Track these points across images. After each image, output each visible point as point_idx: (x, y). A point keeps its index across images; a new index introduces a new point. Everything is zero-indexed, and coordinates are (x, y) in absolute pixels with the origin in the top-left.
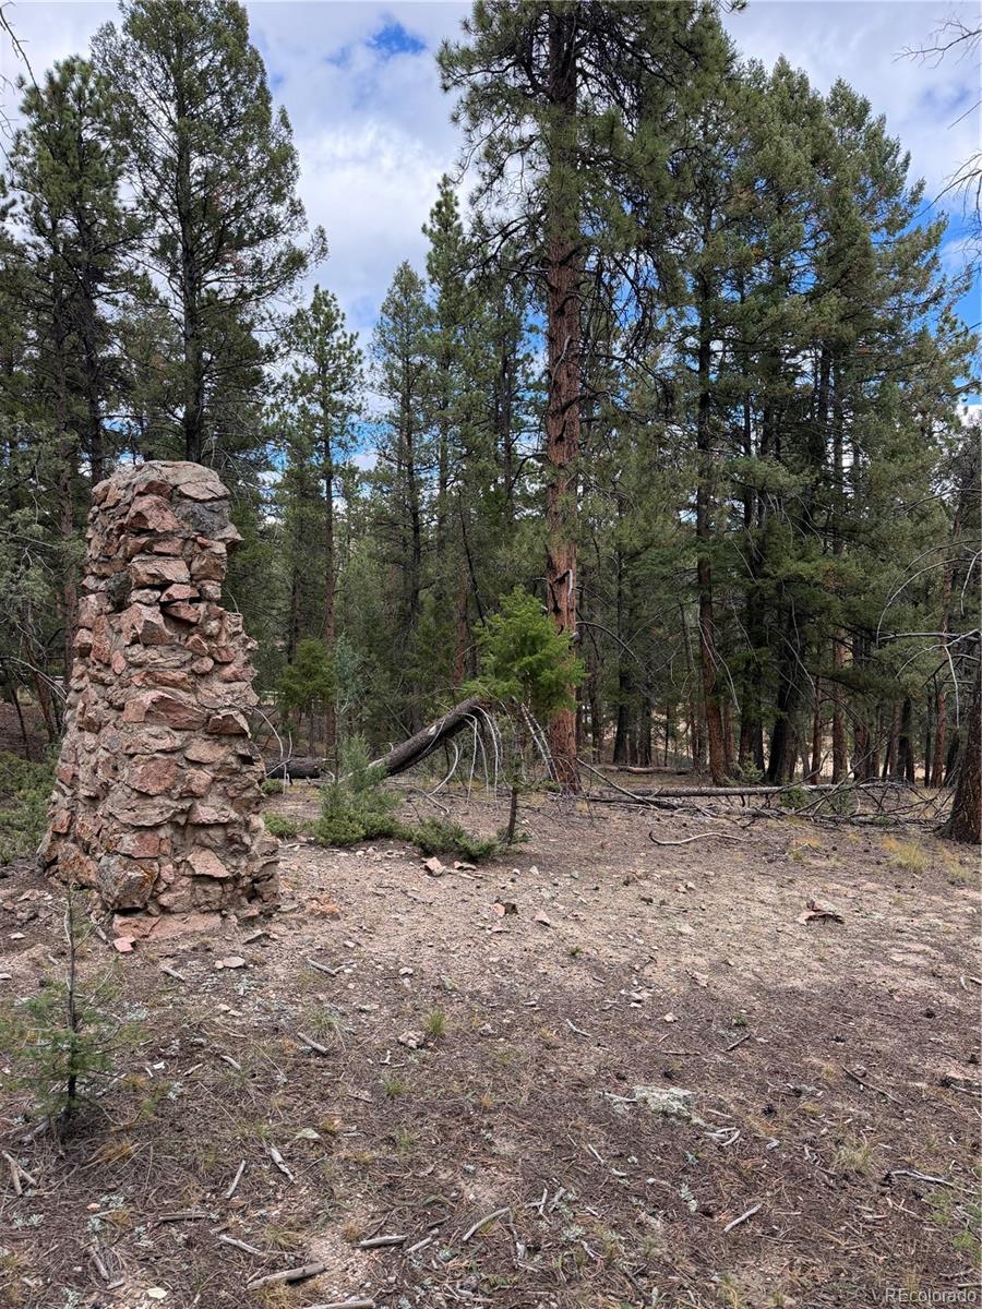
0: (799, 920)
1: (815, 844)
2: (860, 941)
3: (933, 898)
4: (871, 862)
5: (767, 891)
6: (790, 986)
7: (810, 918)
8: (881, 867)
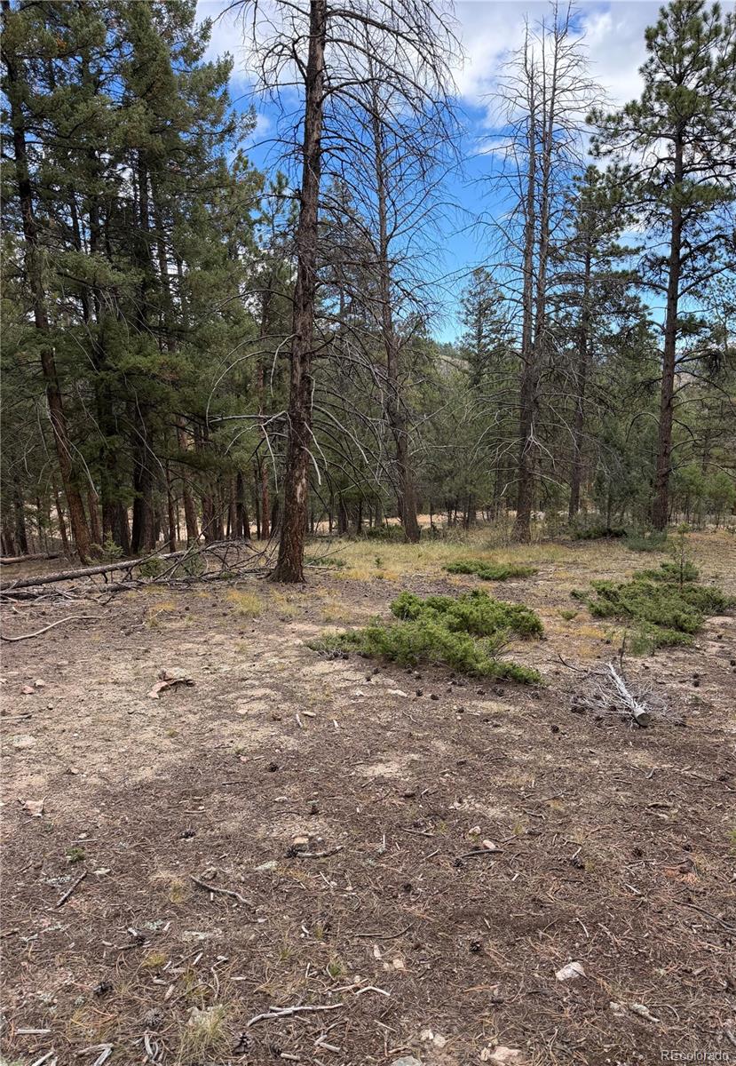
0: (150, 694)
1: (169, 607)
2: (209, 700)
3: (270, 637)
4: (218, 615)
5: (121, 669)
6: (139, 779)
7: (163, 689)
8: (227, 617)
